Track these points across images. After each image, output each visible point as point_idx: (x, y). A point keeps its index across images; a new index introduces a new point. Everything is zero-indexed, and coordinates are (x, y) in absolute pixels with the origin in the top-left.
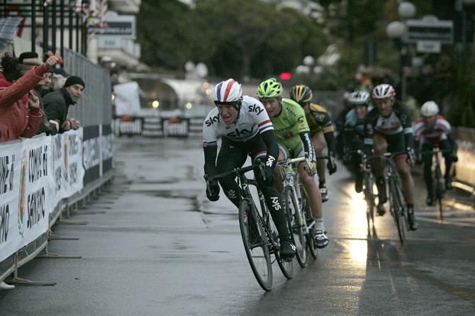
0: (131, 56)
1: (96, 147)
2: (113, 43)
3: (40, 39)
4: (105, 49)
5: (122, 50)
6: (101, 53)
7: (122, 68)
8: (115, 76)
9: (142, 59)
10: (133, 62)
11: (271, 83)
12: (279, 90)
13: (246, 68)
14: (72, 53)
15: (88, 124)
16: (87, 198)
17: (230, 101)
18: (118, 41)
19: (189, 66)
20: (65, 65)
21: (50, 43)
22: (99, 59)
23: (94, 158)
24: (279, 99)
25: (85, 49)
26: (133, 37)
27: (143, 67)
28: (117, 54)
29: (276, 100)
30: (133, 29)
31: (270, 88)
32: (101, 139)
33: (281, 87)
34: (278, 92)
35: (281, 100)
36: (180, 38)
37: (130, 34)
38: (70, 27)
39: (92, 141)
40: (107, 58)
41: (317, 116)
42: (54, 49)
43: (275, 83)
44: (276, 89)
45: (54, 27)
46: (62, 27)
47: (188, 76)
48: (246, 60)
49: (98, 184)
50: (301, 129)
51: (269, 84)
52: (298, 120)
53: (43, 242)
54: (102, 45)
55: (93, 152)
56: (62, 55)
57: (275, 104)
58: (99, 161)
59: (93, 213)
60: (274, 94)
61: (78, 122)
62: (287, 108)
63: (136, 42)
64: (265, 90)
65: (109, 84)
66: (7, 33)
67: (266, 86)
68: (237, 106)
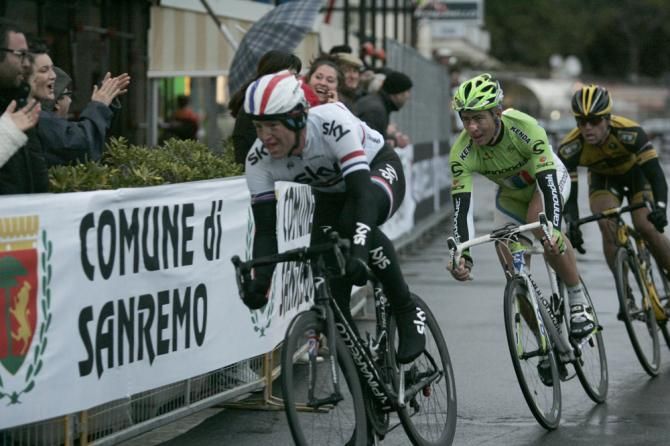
0: (477, 48)
1: (430, 172)
2: (452, 31)
3: (355, 26)
4: (442, 40)
5: (465, 40)
6: (437, 45)
7: (465, 65)
8: (455, 75)
9: (493, 52)
10: (479, 56)
11: (479, 83)
12: (492, 96)
13: (634, 61)
14: (398, 44)
15: (421, 140)
16: (417, 241)
17: (273, 112)
18: (460, 28)
19: (556, 61)
20: (388, 60)
21: (368, 32)
22: (435, 53)
23: (428, 186)
24: (494, 112)
25: (414, 40)
26: (480, 22)
27: (492, 63)
28: (459, 46)
29: (488, 115)
30: (480, 12)
31: (475, 91)
32: (437, 161)
33: (499, 90)
34: (491, 100)
35: (499, 115)
36: (543, 22)
37: (475, 18)
38: (396, 10)
39: (425, 164)
40: (444, 52)
41: (624, 137)
42: (373, 40)
43: (486, 84)
44: (488, 94)
45: (374, 10)
46: (385, 10)
47: (555, 75)
48: (634, 51)
49: (432, 222)
50: (539, 166)
51: (474, 85)
52: (535, 148)
53: (360, 299)
54: (438, 33)
55: (426, 179)
56: (384, 47)
57: (488, 121)
58: (434, 191)
59: (426, 261)
60: (483, 103)
61: (405, 137)
62: (513, 128)
63: (484, 28)
64: (466, 96)
65: (447, 85)
66: (307, 18)
67: (468, 88)
68: (291, 122)
